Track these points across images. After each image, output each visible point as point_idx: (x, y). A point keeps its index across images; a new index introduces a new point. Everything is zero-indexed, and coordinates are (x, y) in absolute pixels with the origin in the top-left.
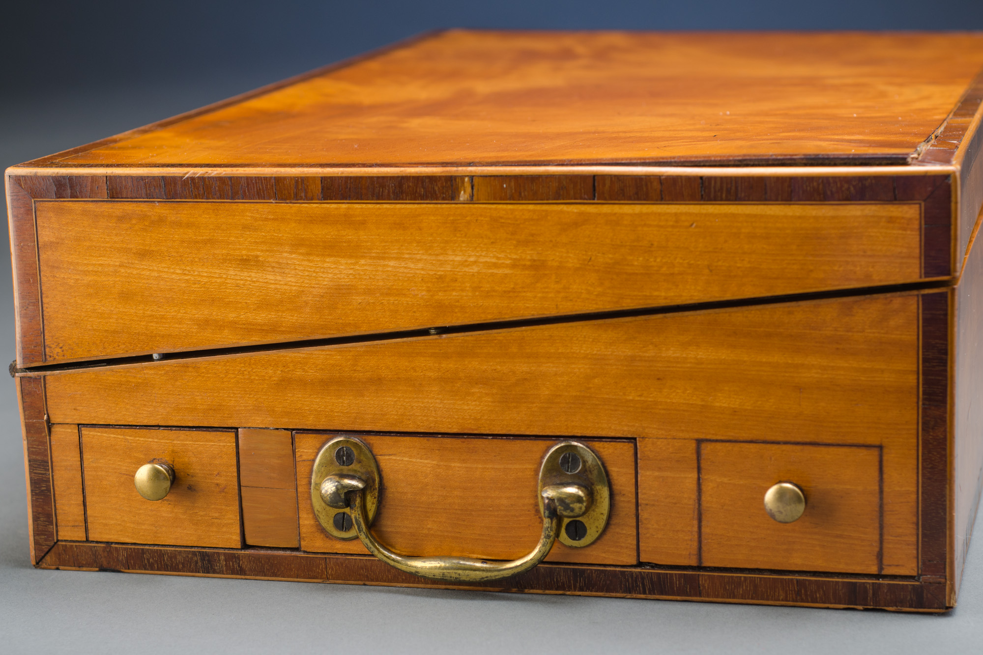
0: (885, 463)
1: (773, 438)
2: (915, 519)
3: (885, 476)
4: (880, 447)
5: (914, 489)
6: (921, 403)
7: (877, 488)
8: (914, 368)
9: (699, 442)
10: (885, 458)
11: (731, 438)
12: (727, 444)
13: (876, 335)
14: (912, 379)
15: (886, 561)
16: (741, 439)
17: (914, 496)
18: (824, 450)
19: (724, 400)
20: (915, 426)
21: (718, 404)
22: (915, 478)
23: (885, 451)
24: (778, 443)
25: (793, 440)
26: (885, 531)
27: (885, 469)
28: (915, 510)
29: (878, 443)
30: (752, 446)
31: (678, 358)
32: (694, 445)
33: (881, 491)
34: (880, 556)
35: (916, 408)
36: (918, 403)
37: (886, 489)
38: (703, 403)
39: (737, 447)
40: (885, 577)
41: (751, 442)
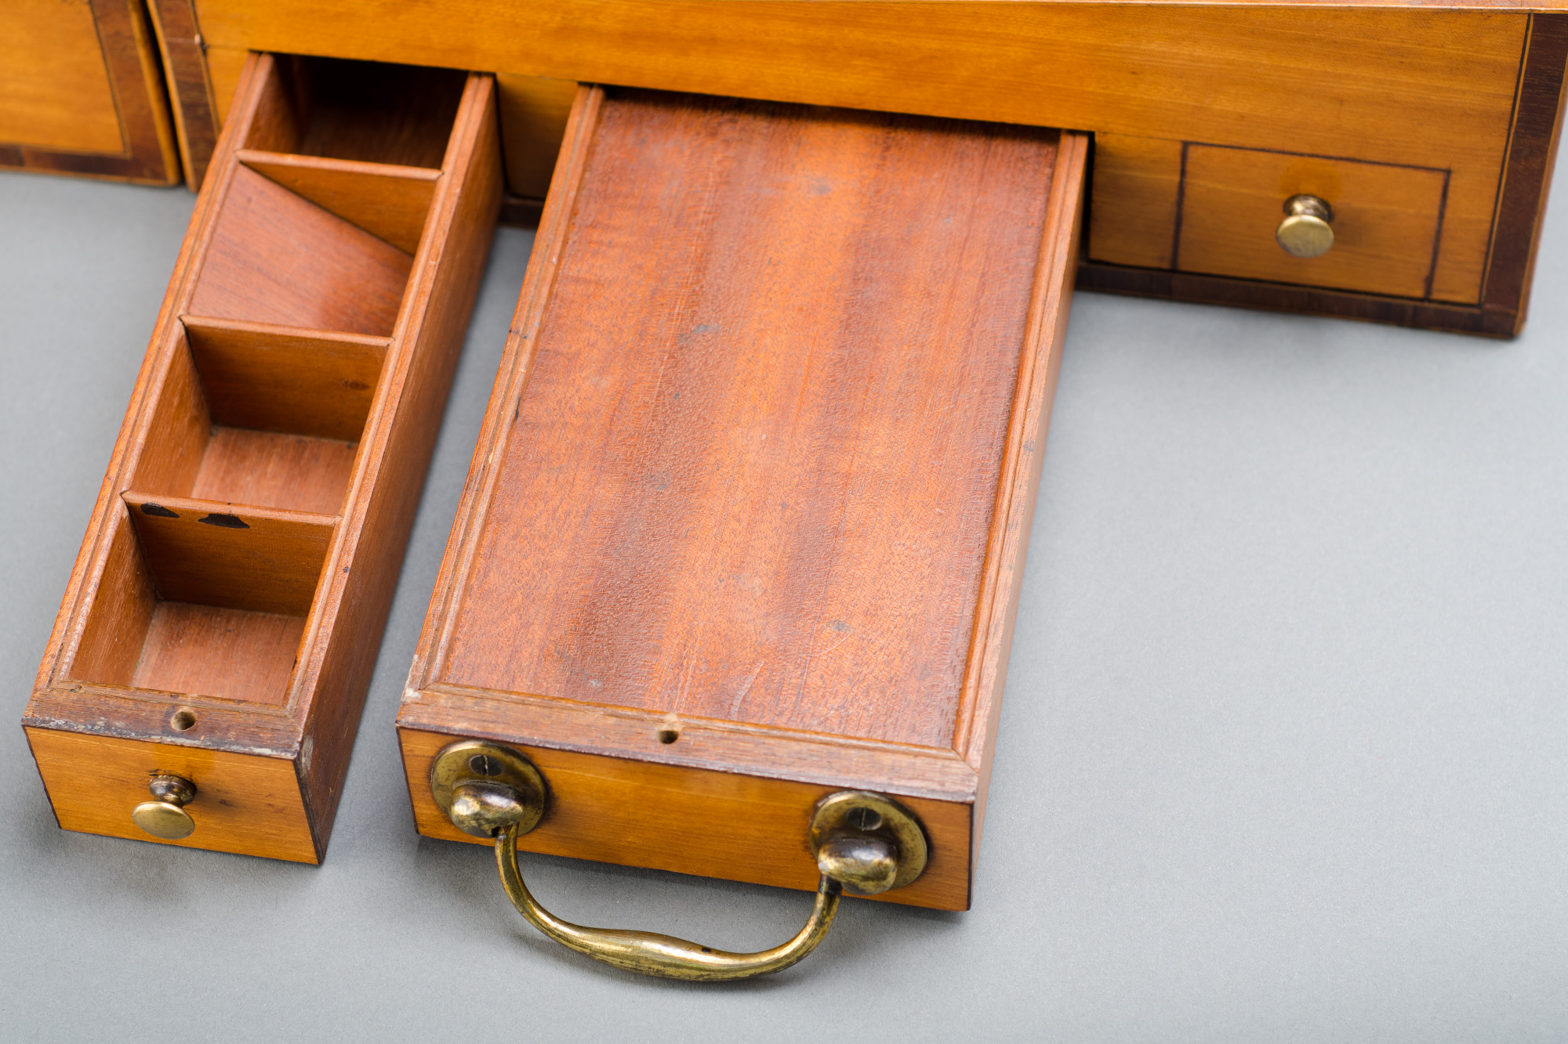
0: (1451, 188)
1: (1294, 149)
2: (1484, 248)
3: (1450, 202)
4: (1448, 172)
5: (1489, 219)
6: (1513, 131)
7: (1436, 213)
8: (1511, 92)
9: (1186, 145)
10: (1452, 183)
11: (1234, 144)
12: (1227, 150)
13: (1461, 52)
14: (1506, 105)
15: (1436, 286)
16: (1248, 146)
17: (1487, 226)
18: (1366, 168)
19: (1225, 104)
20: (1502, 154)
21: (1218, 107)
22: (1492, 206)
23: (1453, 176)
24: (1302, 155)
25: (1322, 153)
26: (1440, 257)
27: (1451, 194)
28: (1486, 239)
29: (1443, 165)
30: (1262, 155)
31: (1164, 52)
32: (1178, 147)
33: (1441, 216)
34: (1429, 281)
35: (1506, 135)
36: (1509, 130)
37: (1448, 214)
38: (1197, 104)
39: (1240, 154)
40: (1430, 301)
41: (1263, 150)
